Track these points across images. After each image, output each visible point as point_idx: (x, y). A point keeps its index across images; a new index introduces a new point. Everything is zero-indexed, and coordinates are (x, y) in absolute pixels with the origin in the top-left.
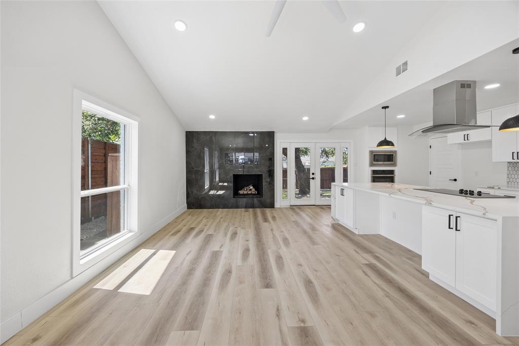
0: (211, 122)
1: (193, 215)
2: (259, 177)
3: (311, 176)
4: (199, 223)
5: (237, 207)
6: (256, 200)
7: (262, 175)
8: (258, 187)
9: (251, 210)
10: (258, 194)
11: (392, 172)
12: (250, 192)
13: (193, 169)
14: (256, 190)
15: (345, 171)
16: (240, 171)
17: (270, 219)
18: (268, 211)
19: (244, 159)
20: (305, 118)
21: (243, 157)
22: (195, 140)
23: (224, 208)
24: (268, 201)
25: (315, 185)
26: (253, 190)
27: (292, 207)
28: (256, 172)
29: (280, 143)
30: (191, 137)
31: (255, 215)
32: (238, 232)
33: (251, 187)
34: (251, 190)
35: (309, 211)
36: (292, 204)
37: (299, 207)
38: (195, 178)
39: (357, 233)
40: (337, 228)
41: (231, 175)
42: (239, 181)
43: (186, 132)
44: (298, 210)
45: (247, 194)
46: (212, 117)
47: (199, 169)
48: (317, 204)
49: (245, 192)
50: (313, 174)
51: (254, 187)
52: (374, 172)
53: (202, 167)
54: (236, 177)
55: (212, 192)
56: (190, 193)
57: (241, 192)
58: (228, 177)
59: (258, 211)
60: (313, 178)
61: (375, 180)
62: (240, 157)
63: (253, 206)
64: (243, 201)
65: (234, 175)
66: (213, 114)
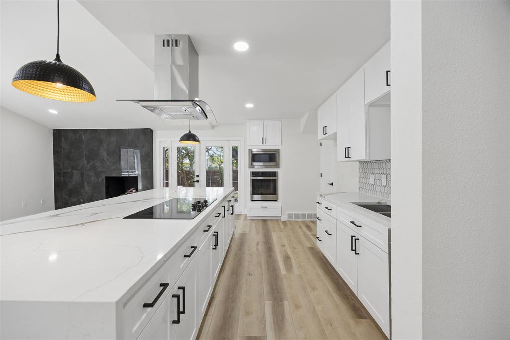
3: (196, 179)
7: (137, 177)
11: (275, 174)
13: (62, 170)
22: (63, 139)
29: (160, 142)
30: (59, 136)
38: (64, 180)
41: (103, 177)
43: (54, 130)
47: (68, 171)
50: (198, 176)
53: (70, 169)
56: (59, 197)
58: (100, 179)
60: (198, 181)
65: (106, 177)
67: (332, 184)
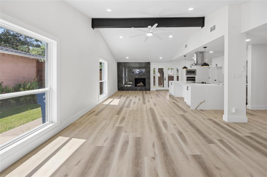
0: (127, 59)
1: (121, 92)
2: (144, 79)
3: (164, 79)
4: (124, 94)
5: (136, 90)
6: (143, 88)
7: (145, 78)
8: (144, 83)
9: (141, 91)
10: (144, 86)
11: (194, 77)
12: (141, 85)
13: (120, 76)
14: (143, 84)
15: (178, 77)
16: (137, 77)
17: (148, 94)
18: (148, 92)
19: (139, 71)
20: (161, 58)
21: (138, 71)
22: (121, 66)
23: (131, 90)
24: (148, 88)
25: (166, 82)
26: (142, 84)
27: (157, 91)
28: (143, 77)
29: (152, 67)
30: (119, 64)
31: (143, 93)
32: (137, 96)
33: (142, 83)
34: (141, 84)
35: (163, 92)
36: (157, 89)
37: (160, 90)
38: (121, 79)
39: (175, 97)
40: (171, 96)
42: (137, 81)
43: (118, 63)
44: (159, 91)
45: (140, 86)
46: (127, 58)
47: (122, 76)
48: (166, 90)
49: (139, 85)
50: (165, 78)
52: (187, 77)
54: (136, 79)
55: (126, 86)
56: (119, 85)
57: (138, 85)
58: (133, 79)
59: (144, 92)
60: (165, 80)
61: (187, 80)
62: (137, 71)
63: (142, 90)
64: (139, 88)
65: (135, 78)
66: (128, 57)
67: (216, 80)
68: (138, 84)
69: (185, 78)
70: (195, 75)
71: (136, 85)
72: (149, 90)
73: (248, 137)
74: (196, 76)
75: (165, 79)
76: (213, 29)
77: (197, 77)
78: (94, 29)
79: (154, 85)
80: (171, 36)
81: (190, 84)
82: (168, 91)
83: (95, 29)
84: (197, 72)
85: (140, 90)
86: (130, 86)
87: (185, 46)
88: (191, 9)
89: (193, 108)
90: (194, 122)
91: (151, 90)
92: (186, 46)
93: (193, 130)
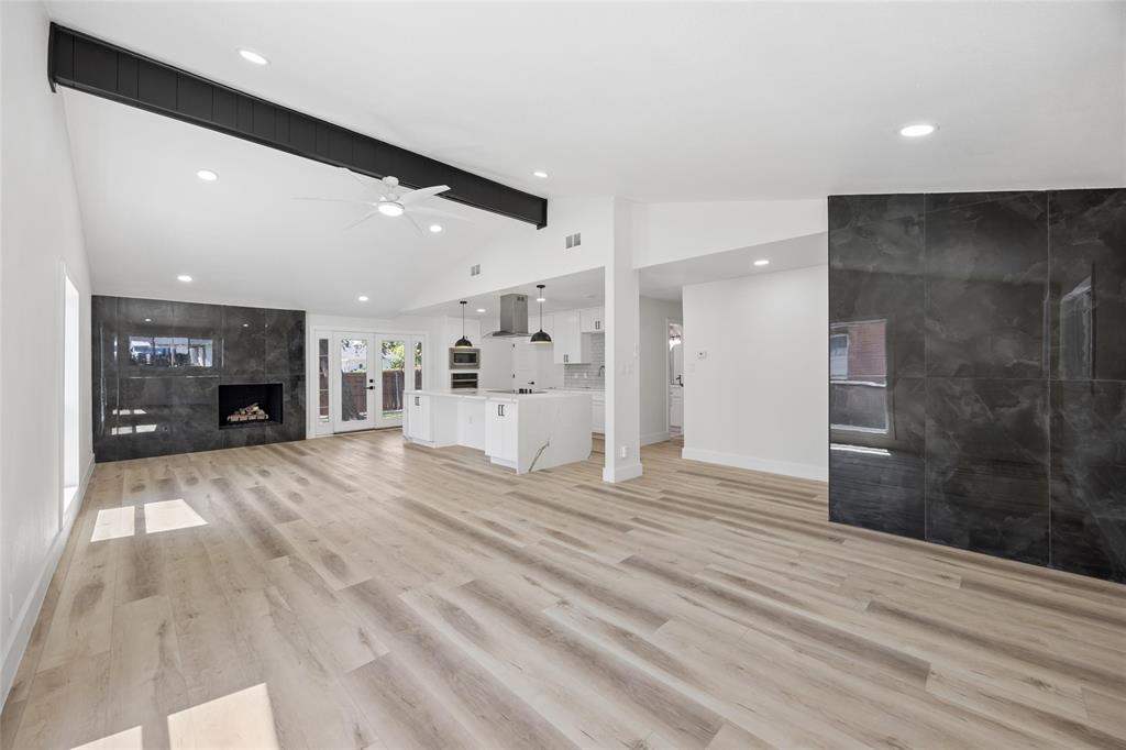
0: (182, 286)
2: (276, 389)
3: (369, 384)
5: (228, 445)
6: (269, 431)
7: (281, 385)
8: (272, 407)
9: (259, 447)
10: (270, 419)
11: (475, 376)
12: (252, 418)
13: (115, 375)
14: (266, 412)
15: (418, 375)
16: (233, 379)
18: (295, 446)
20: (363, 299)
22: (119, 317)
23: (196, 451)
24: (294, 428)
25: (374, 397)
26: (262, 412)
27: (338, 435)
28: (268, 379)
29: (315, 332)
30: (107, 309)
31: (280, 453)
33: (256, 408)
34: (255, 413)
36: (337, 430)
37: (350, 433)
38: (120, 394)
39: (434, 447)
41: (216, 386)
42: (231, 399)
43: (94, 297)
45: (248, 422)
46: (185, 279)
47: (131, 376)
48: (378, 426)
49: (244, 418)
50: (371, 381)
51: (260, 408)
52: (455, 376)
53: (139, 372)
54: (224, 391)
57: (234, 418)
58: (210, 390)
59: (279, 447)
60: (371, 388)
61: (455, 385)
63: (263, 441)
64: (236, 434)
65: (221, 388)
66: (186, 273)
67: (533, 383)
68: (232, 413)
69: (448, 381)
70: (477, 367)
71: (223, 423)
72: (301, 436)
73: (664, 499)
74: (480, 372)
75: (372, 384)
76: (574, 242)
77: (481, 374)
78: (54, 91)
79: (324, 411)
80: (436, 229)
81: (464, 398)
82: (401, 431)
83: (57, 87)
84: (483, 359)
85: (251, 442)
86: (151, 428)
87: (473, 268)
88: (541, 175)
89: (522, 469)
90: (556, 501)
91: (311, 433)
92: (476, 271)
93: (574, 518)
